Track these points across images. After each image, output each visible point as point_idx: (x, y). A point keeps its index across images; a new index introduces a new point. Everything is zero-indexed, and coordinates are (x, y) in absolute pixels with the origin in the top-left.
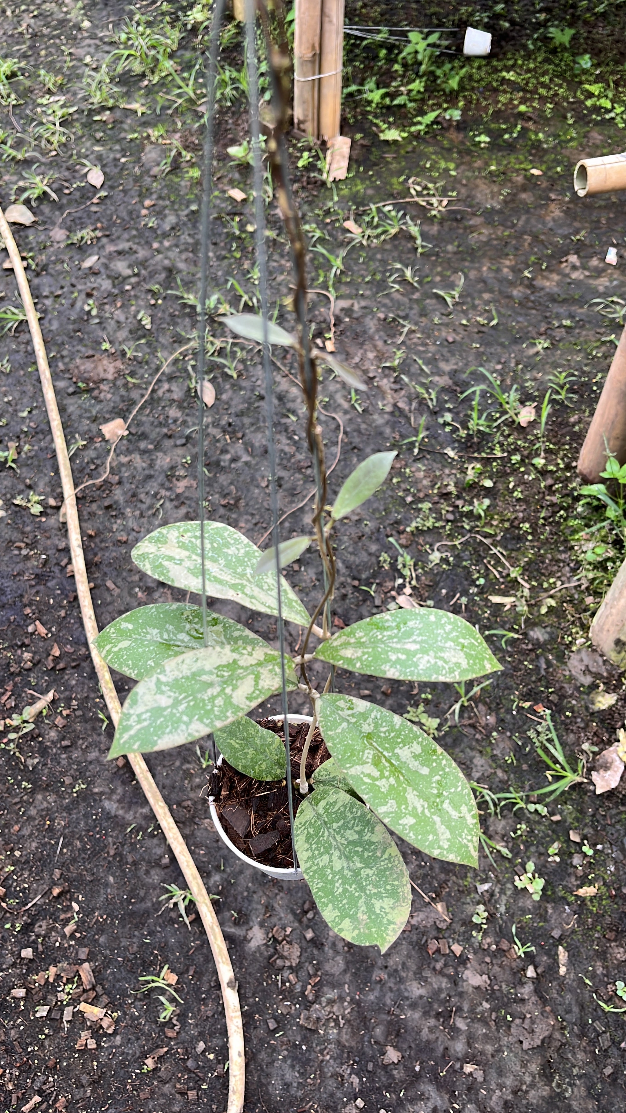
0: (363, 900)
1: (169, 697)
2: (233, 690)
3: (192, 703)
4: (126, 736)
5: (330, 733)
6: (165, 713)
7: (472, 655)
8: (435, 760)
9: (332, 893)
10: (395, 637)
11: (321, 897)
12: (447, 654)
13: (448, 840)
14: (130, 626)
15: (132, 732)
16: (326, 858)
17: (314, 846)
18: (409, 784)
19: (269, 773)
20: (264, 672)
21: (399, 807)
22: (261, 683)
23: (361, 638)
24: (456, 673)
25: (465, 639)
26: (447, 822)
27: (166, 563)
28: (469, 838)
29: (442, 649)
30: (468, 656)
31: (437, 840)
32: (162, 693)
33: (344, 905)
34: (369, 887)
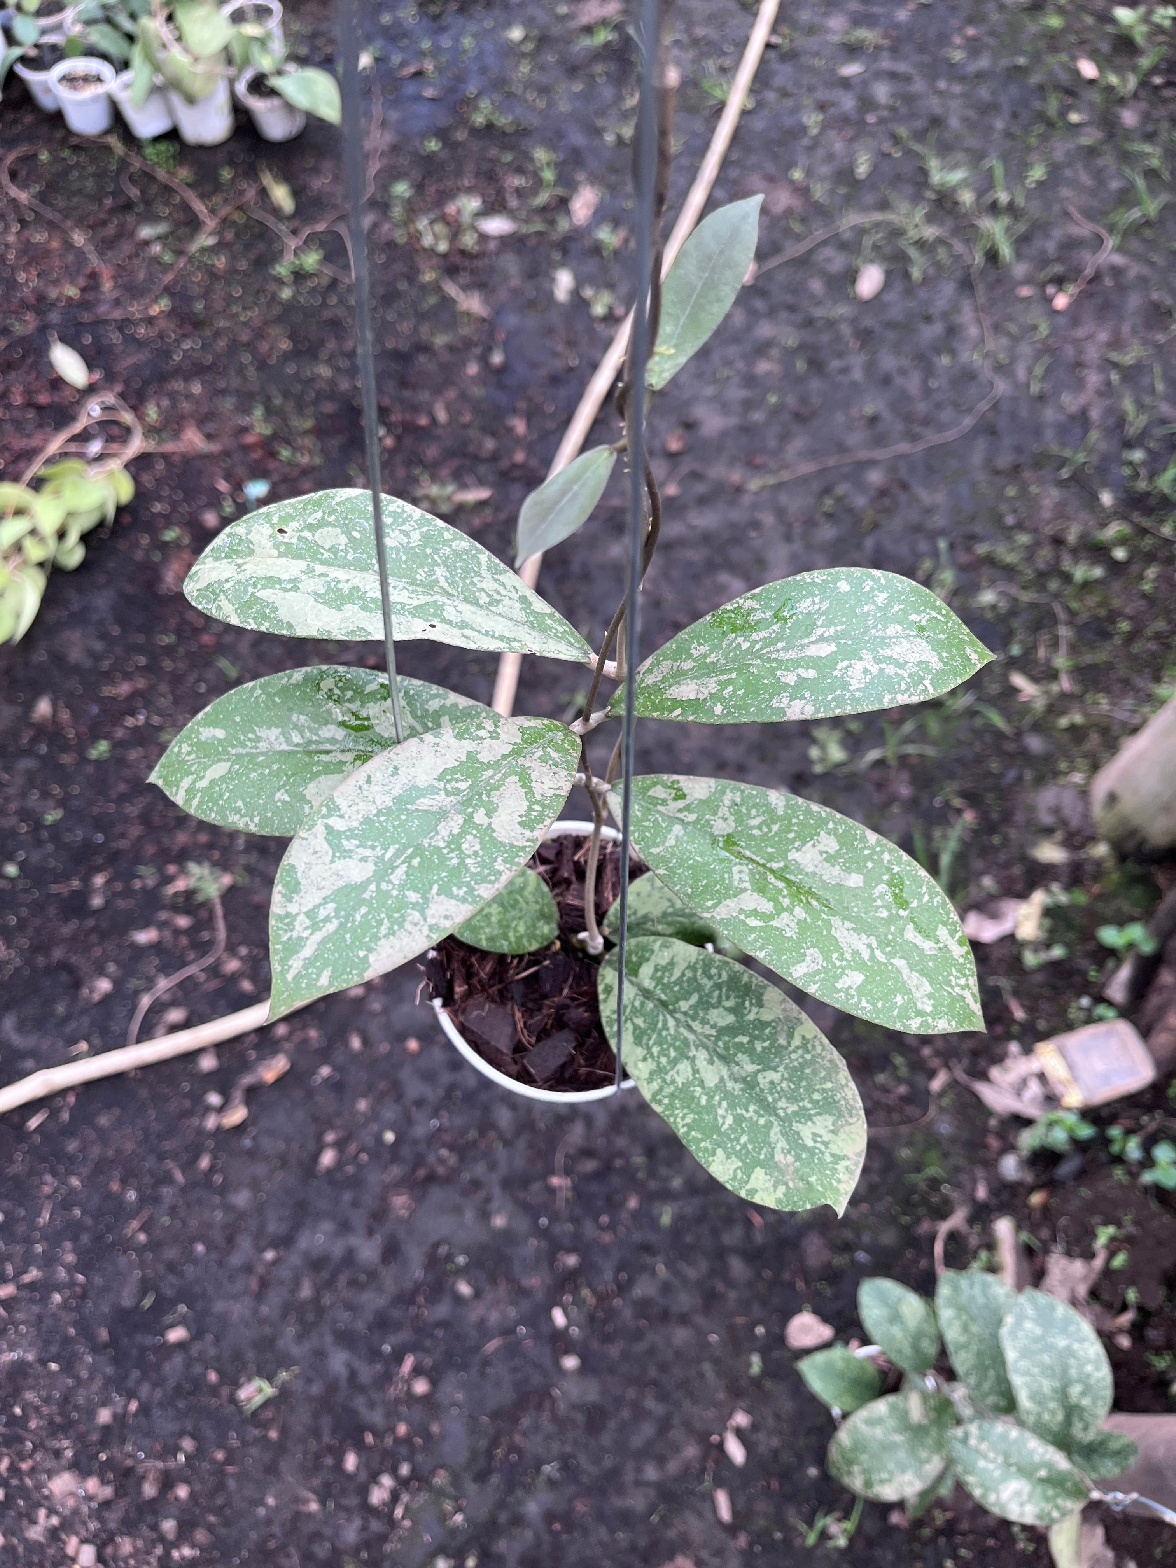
0: (776, 1130)
1: (364, 859)
2: (488, 815)
3: (416, 862)
4: (296, 964)
5: (654, 850)
6: (366, 896)
7: (940, 642)
8: (869, 858)
9: (716, 1128)
10: (778, 640)
11: (698, 1141)
12: (897, 649)
13: (930, 996)
14: (220, 733)
15: (307, 952)
16: (684, 1067)
17: (655, 1050)
18: (832, 911)
19: (531, 937)
20: (532, 763)
21: (828, 959)
22: (537, 788)
23: (705, 656)
24: (927, 682)
25: (918, 613)
26: (919, 964)
27: (264, 594)
28: (963, 982)
29: (884, 642)
30: (936, 645)
31: (912, 1002)
32: (347, 854)
33: (744, 1146)
34: (782, 1103)
